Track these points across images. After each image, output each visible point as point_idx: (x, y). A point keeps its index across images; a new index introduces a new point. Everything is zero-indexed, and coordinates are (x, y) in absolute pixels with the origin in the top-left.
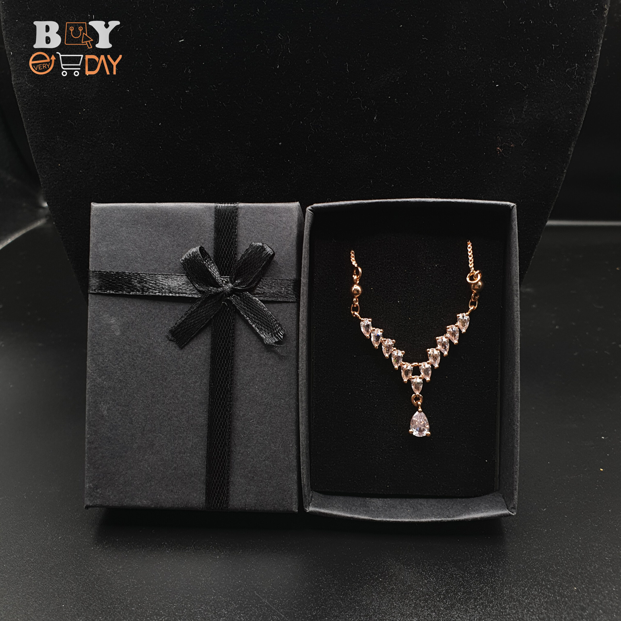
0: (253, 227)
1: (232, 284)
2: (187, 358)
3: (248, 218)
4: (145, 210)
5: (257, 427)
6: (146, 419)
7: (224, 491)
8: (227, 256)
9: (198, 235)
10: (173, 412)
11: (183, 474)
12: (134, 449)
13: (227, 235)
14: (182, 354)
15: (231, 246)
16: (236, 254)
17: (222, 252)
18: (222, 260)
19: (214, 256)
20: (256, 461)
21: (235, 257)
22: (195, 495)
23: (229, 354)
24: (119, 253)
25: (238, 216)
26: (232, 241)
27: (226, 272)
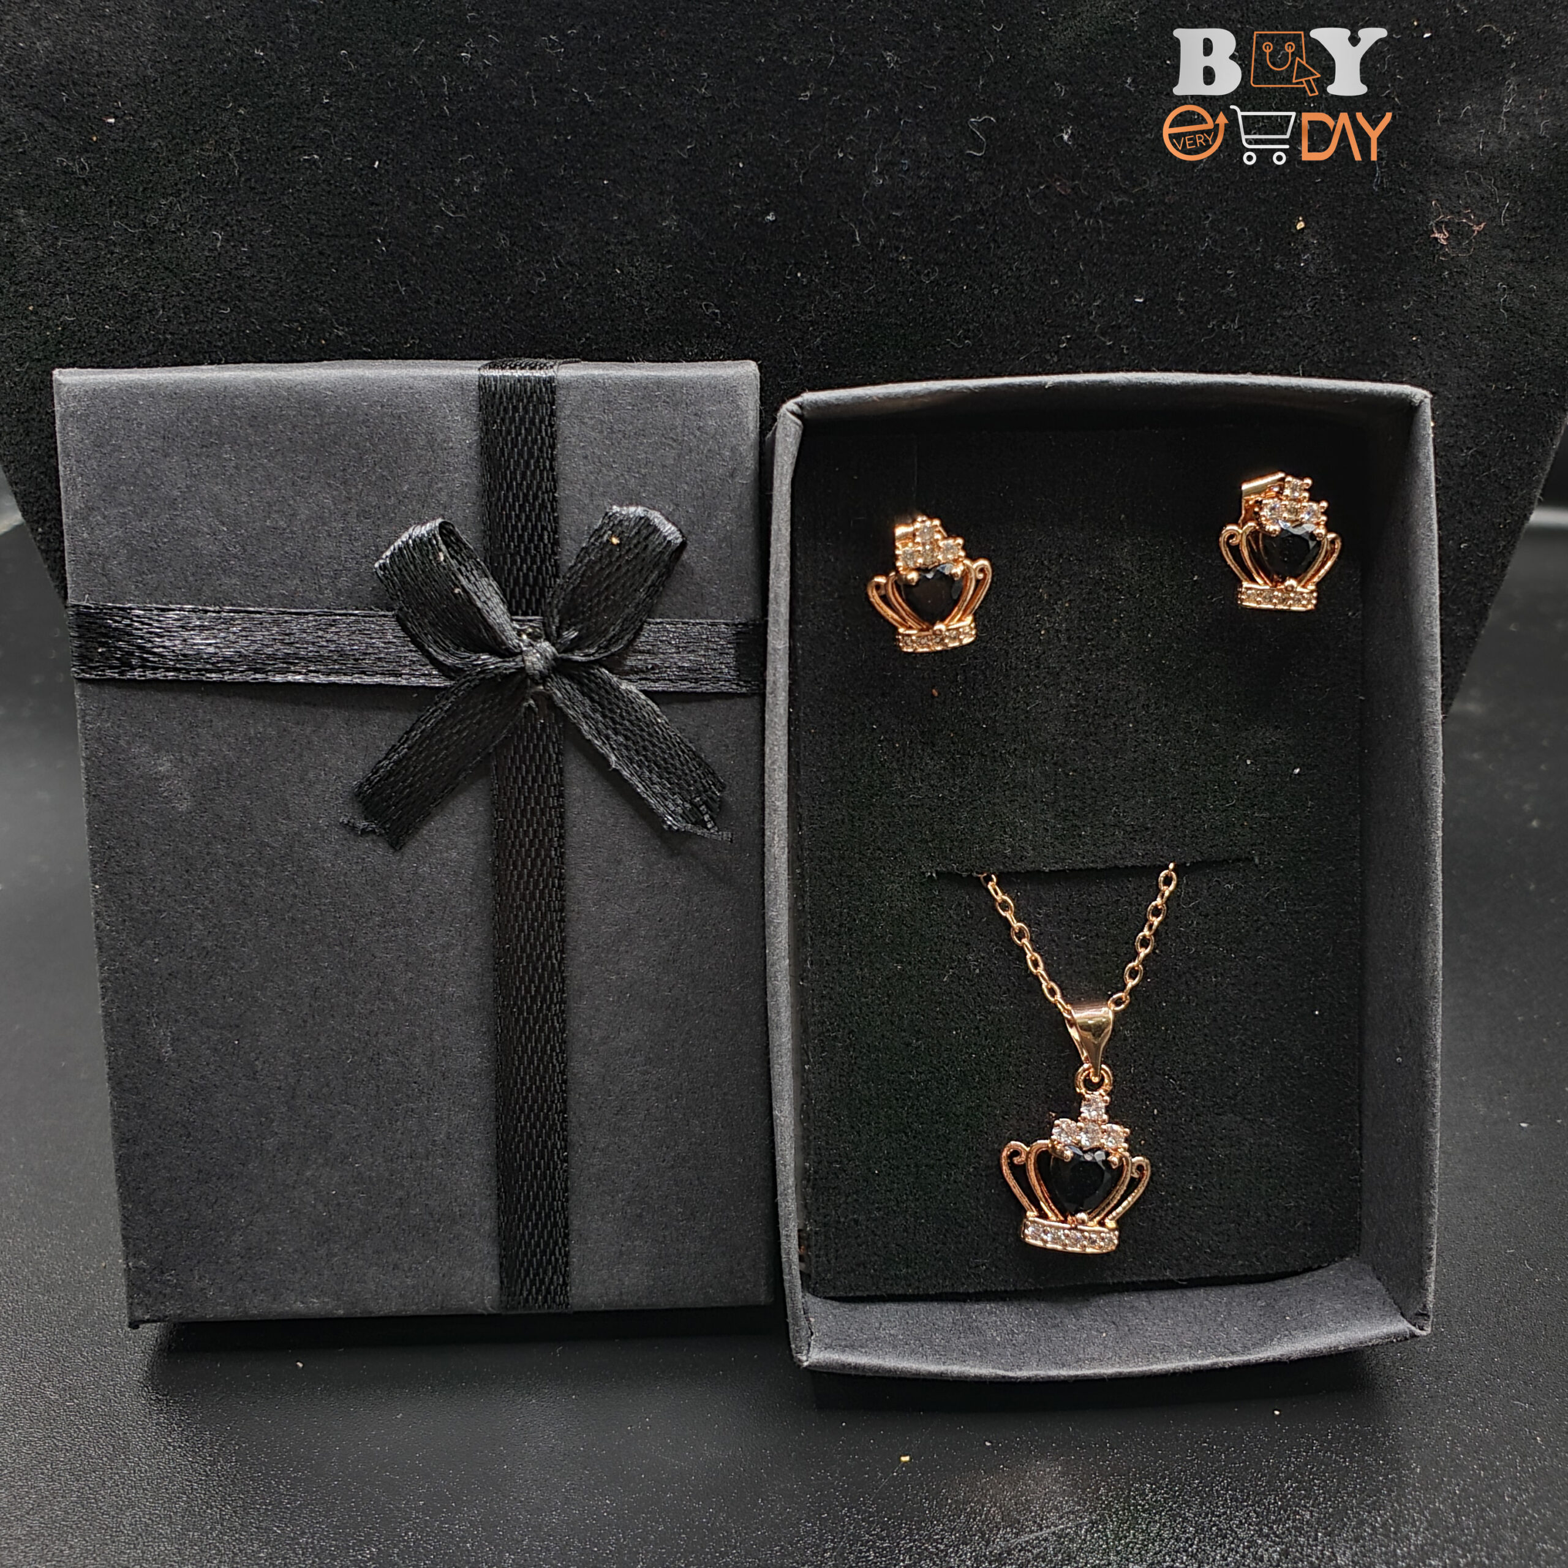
0: (608, 452)
1: (553, 645)
2: (415, 873)
3: (591, 418)
4: (242, 395)
5: (647, 1072)
6: (299, 1063)
7: (557, 1260)
8: (527, 550)
9: (426, 478)
10: (382, 1037)
11: (427, 1217)
12: (268, 1152)
13: (524, 477)
14: (400, 861)
15: (538, 517)
16: (556, 543)
17: (511, 537)
18: (514, 562)
19: (486, 550)
20: (648, 1171)
21: (554, 553)
22: (468, 1274)
23: (552, 859)
24: (165, 543)
25: (558, 414)
26: (543, 500)
27: (529, 602)
